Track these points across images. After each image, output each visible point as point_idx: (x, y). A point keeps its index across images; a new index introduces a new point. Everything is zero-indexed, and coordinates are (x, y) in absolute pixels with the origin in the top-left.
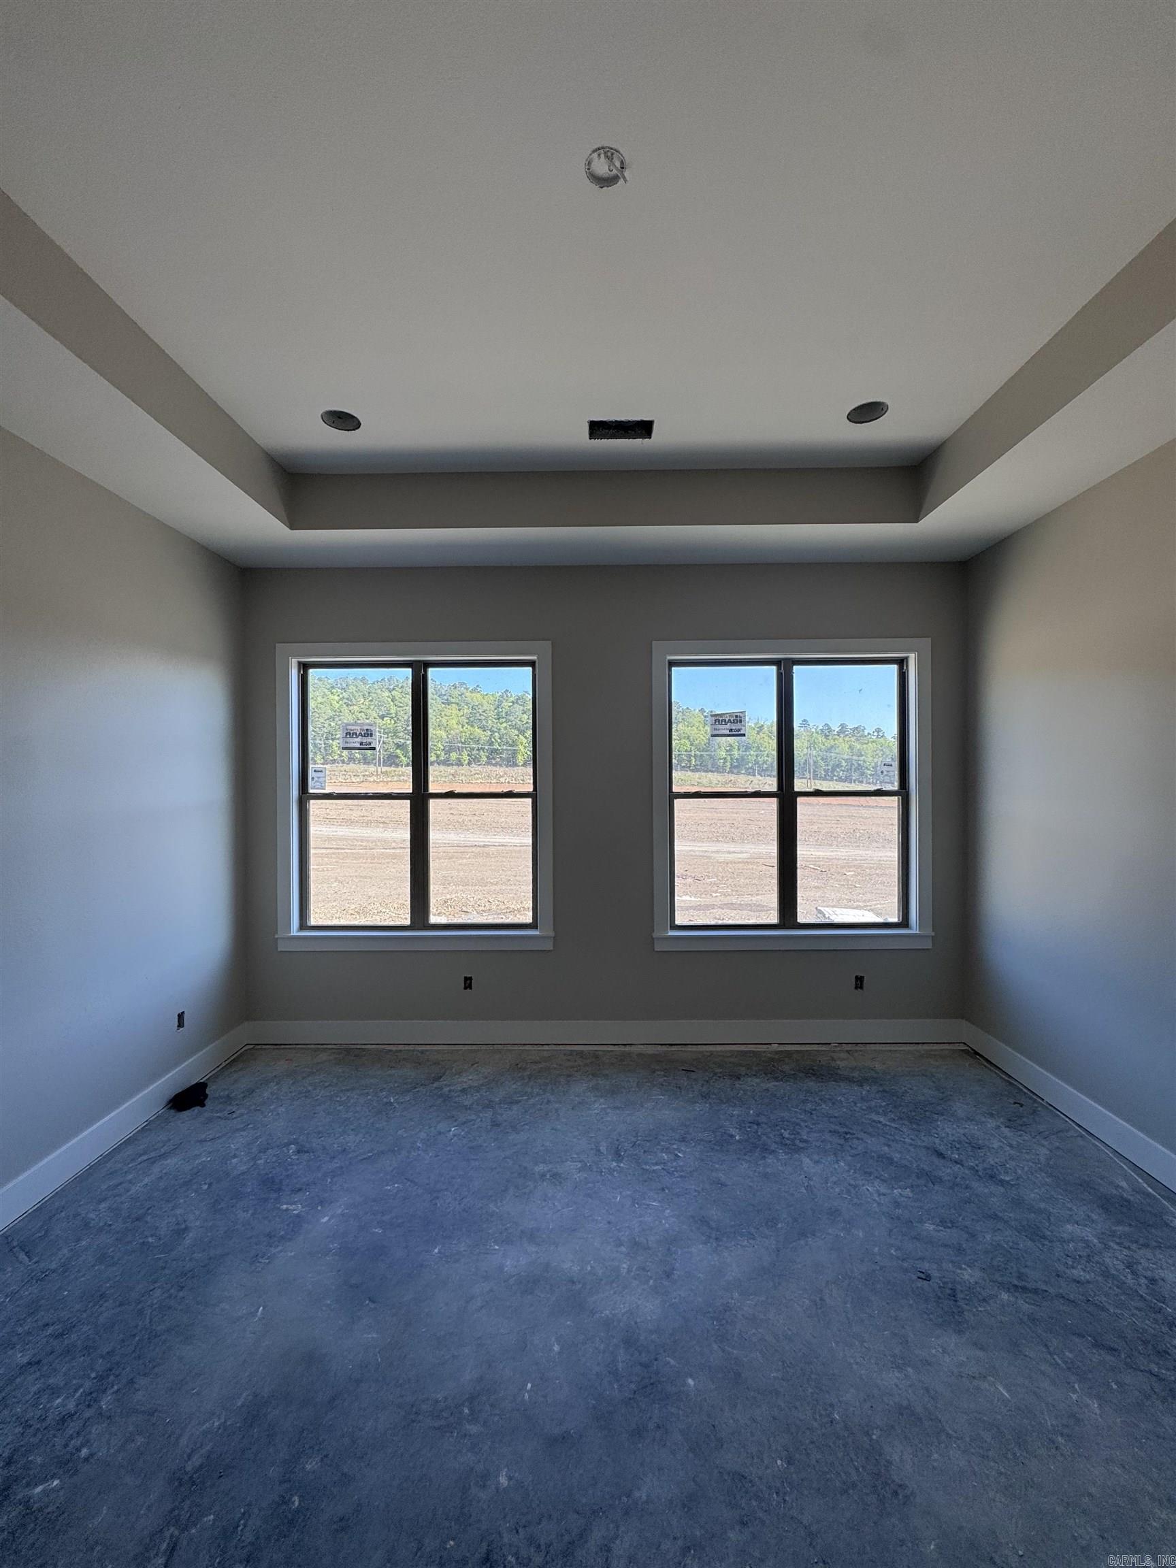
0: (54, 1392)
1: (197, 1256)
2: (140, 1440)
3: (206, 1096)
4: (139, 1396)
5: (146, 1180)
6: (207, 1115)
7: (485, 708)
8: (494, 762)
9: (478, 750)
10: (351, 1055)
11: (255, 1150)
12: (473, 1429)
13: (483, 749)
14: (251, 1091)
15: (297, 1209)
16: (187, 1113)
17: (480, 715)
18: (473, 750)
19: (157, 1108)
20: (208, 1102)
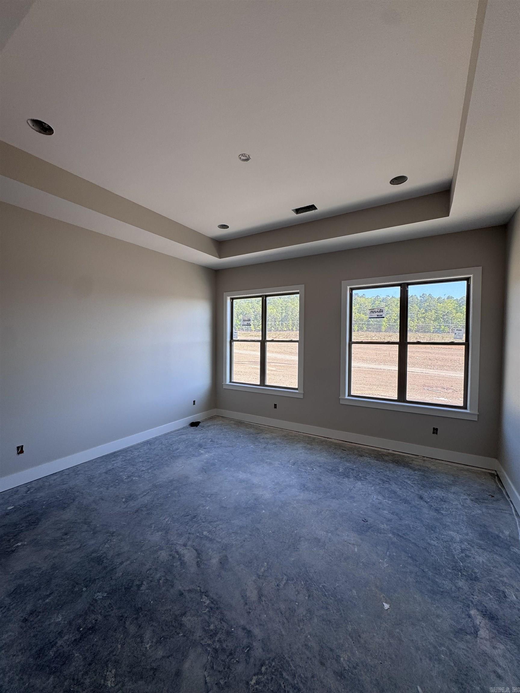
0: (143, 466)
1: (178, 454)
2: (152, 478)
3: (199, 425)
4: (155, 472)
5: (177, 438)
6: (196, 429)
7: (366, 305)
8: (370, 330)
9: (362, 324)
10: (240, 423)
11: (202, 438)
12: (208, 499)
13: (365, 324)
14: (209, 426)
15: (202, 452)
16: (193, 427)
17: (364, 308)
18: (360, 324)
19: (187, 424)
20: (198, 426)
